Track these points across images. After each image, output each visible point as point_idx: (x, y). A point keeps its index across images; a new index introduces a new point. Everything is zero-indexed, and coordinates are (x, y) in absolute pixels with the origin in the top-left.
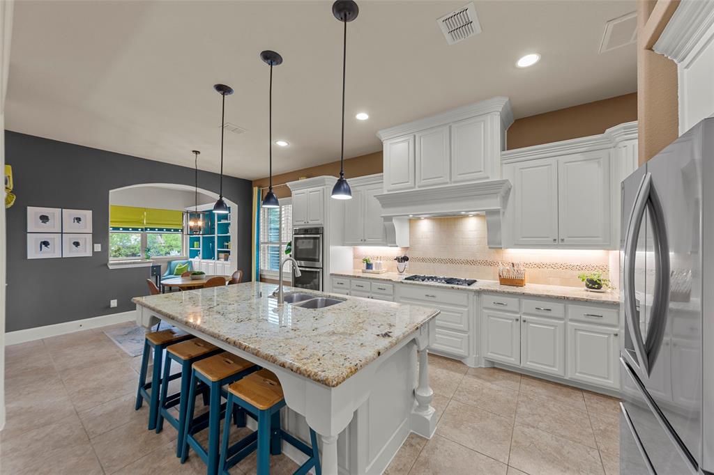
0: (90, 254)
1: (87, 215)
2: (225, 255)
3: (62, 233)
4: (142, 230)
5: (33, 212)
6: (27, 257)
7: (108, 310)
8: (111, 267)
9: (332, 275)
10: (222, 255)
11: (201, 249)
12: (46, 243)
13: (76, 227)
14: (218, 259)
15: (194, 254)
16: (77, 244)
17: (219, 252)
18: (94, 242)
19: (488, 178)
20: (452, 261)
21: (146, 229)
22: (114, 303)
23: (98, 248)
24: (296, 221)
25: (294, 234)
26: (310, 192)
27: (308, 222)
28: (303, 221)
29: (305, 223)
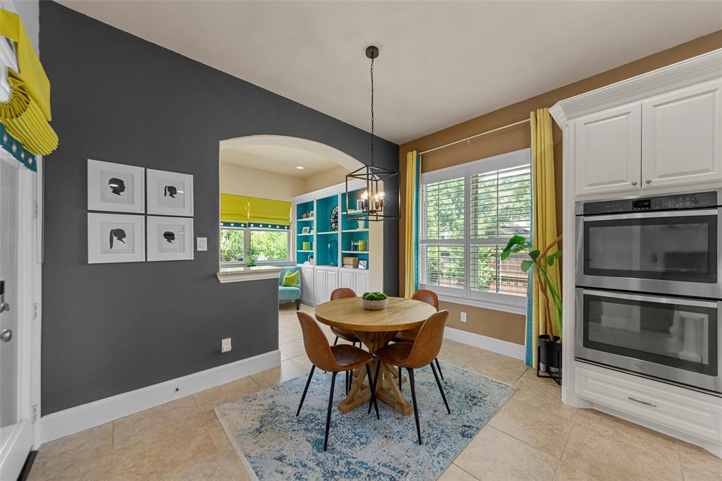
0: (189, 255)
1: (185, 183)
2: (354, 261)
3: (146, 214)
4: (245, 226)
5: (99, 172)
6: (87, 260)
7: (218, 358)
8: (222, 280)
10: (351, 260)
11: (314, 251)
12: (119, 234)
13: (169, 205)
14: (343, 265)
15: (303, 257)
16: (169, 236)
17: (344, 255)
18: (198, 233)
21: (249, 224)
22: (226, 345)
23: (203, 244)
24: (589, 185)
25: (585, 215)
26: (655, 106)
27: (649, 182)
28: (623, 181)
29: (635, 184)
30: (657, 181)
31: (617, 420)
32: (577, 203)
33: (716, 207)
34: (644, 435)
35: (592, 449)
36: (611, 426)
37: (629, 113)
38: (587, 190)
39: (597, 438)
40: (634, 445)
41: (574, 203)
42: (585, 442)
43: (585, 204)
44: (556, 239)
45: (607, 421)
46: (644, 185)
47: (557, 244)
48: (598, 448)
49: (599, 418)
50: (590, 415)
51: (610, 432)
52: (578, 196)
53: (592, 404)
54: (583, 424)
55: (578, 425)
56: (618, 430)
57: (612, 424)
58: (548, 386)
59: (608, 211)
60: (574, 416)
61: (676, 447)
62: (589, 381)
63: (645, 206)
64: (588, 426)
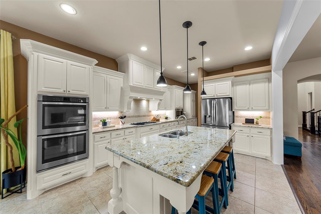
9: (93, 133)
19: (161, 90)
20: (139, 116)
24: (45, 87)
25: (43, 101)
26: (71, 65)
27: (69, 91)
28: (60, 89)
29: (64, 91)
30: (71, 92)
31: (57, 188)
32: (39, 95)
33: (86, 103)
34: (67, 186)
35: (54, 207)
36: (56, 192)
37: (62, 63)
38: (44, 89)
39: (54, 201)
40: (67, 191)
41: (37, 95)
42: (50, 207)
43: (43, 96)
44: (15, 113)
45: (53, 192)
46: (68, 92)
47: (15, 116)
48: (56, 204)
49: (50, 193)
50: (46, 194)
51: (57, 194)
52: (39, 91)
53: (45, 189)
54: (45, 201)
55: (43, 203)
56: (59, 191)
57: (56, 191)
58: (13, 199)
59: (54, 100)
60: (39, 201)
61: (76, 182)
62: (45, 179)
63: (68, 100)
64: (48, 200)
